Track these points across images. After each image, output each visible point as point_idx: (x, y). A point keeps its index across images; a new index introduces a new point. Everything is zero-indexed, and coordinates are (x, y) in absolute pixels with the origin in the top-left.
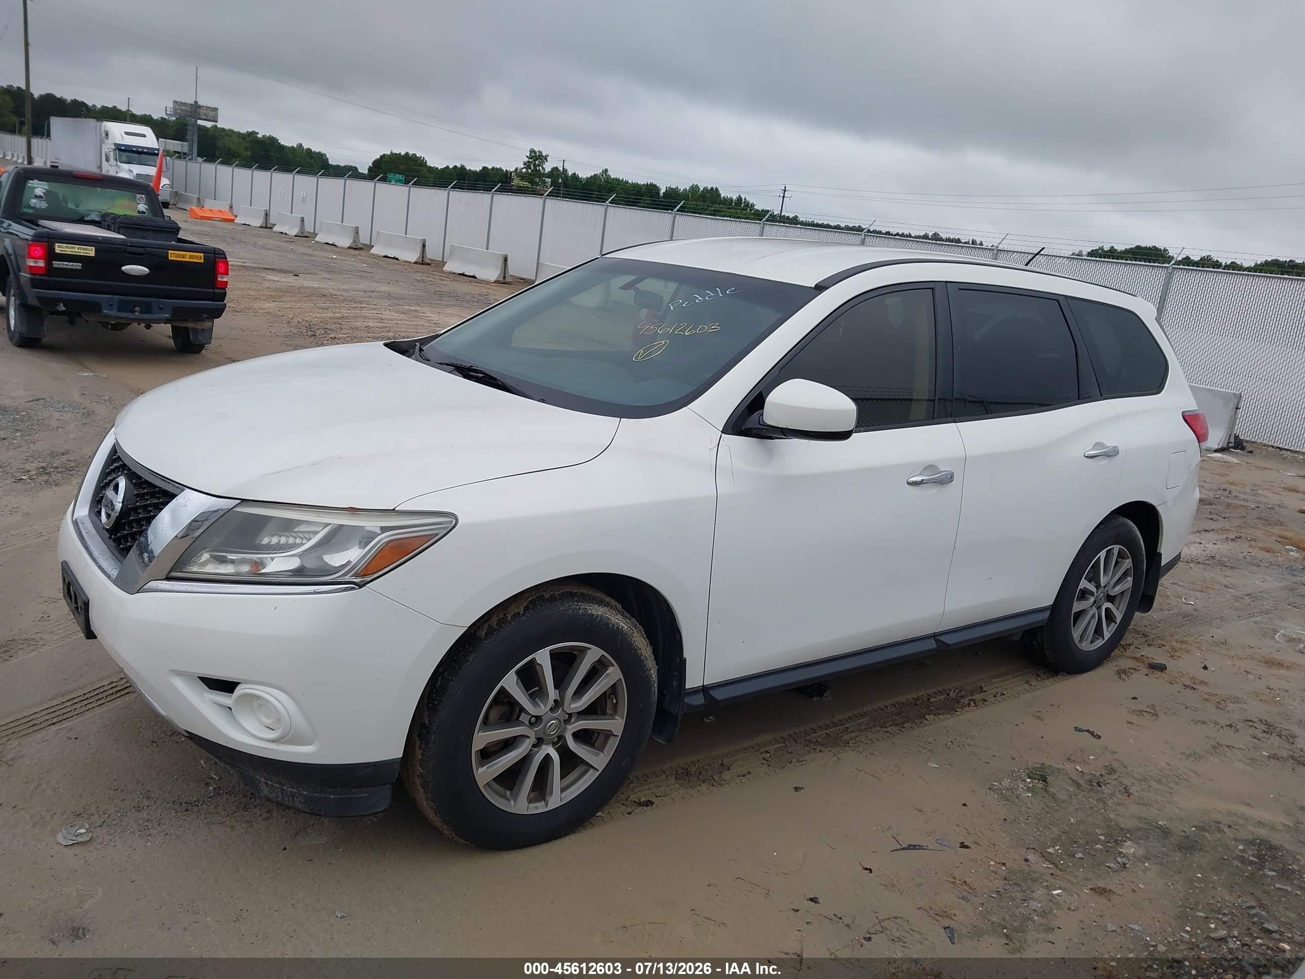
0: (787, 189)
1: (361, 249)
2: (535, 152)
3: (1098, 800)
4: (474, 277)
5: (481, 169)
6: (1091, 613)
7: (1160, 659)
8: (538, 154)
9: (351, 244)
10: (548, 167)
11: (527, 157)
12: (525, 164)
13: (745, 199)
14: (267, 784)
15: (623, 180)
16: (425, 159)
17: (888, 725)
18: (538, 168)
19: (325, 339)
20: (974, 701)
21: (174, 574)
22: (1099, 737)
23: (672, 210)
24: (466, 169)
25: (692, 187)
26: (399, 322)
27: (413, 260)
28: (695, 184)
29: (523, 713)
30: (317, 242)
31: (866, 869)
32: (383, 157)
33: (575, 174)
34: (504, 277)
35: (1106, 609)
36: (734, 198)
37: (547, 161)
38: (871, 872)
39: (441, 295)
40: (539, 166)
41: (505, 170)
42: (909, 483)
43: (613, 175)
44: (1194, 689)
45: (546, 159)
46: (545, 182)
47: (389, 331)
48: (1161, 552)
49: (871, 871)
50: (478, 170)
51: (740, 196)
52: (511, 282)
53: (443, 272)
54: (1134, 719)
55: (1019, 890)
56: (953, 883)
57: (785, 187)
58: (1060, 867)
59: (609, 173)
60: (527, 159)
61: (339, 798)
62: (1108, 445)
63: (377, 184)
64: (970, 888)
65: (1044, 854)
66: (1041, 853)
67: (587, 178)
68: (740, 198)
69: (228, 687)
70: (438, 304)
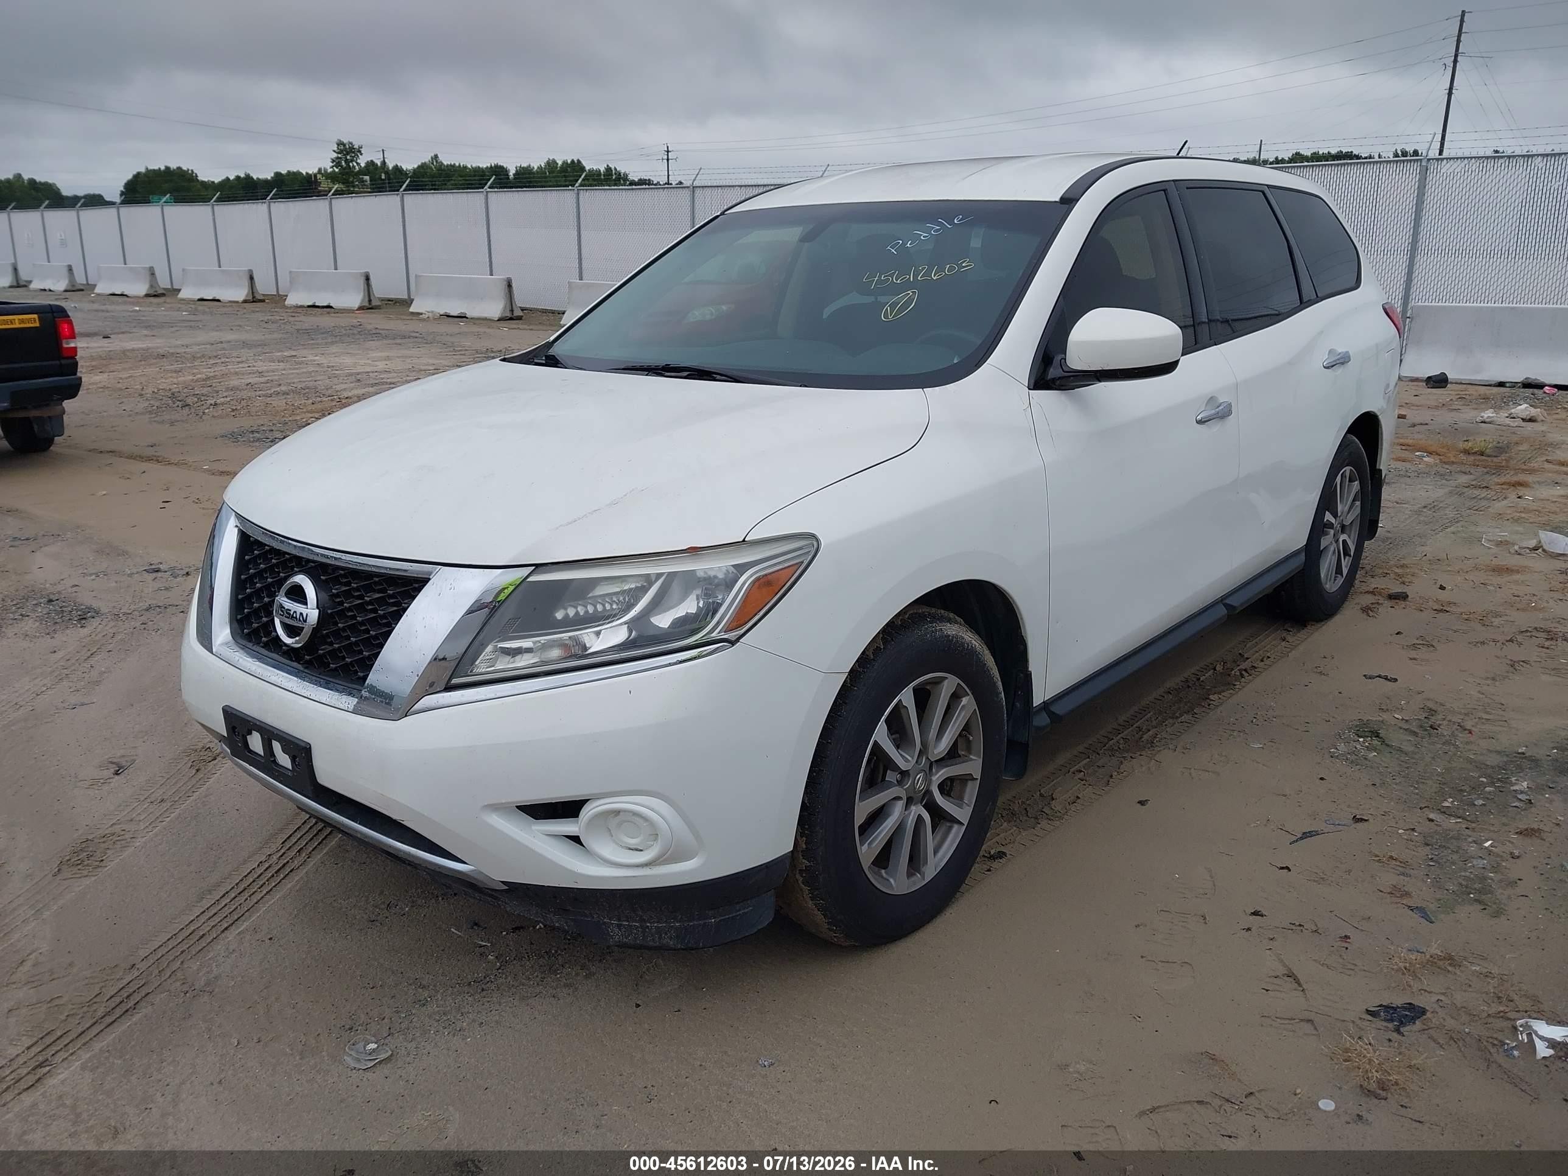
0: (670, 149)
1: (163, 295)
2: (344, 145)
3: (1444, 744)
4: (329, 307)
5: (273, 175)
6: (1332, 549)
7: (1397, 589)
8: (347, 147)
9: (148, 290)
10: (362, 161)
11: (334, 151)
12: (333, 161)
13: (615, 169)
14: (619, 926)
15: (460, 164)
16: (195, 171)
17: (1177, 715)
18: (351, 164)
19: (204, 407)
20: (1245, 670)
21: (455, 681)
22: (1396, 680)
23: (573, 186)
24: (252, 178)
25: (548, 163)
26: (283, 372)
27: (241, 298)
28: (551, 159)
29: (889, 771)
30: (98, 295)
31: (1282, 868)
32: (137, 176)
33: (397, 166)
34: (370, 301)
35: (1343, 541)
36: (602, 169)
37: (361, 154)
38: (1290, 870)
39: (307, 332)
40: (352, 161)
41: (304, 174)
42: (1199, 422)
43: (446, 160)
44: (1447, 612)
45: (360, 152)
46: (363, 181)
47: (280, 385)
48: (1381, 468)
49: (1288, 868)
50: (269, 178)
51: (608, 166)
52: (380, 306)
53: (287, 308)
54: (1413, 654)
55: (1450, 852)
56: (1379, 861)
57: (668, 147)
58: (1469, 819)
59: (441, 158)
60: (335, 155)
61: (720, 920)
62: (1340, 351)
63: (165, 208)
64: (1401, 862)
65: (1442, 810)
66: (1439, 810)
67: (414, 170)
68: (608, 169)
69: (569, 809)
70: (312, 344)
